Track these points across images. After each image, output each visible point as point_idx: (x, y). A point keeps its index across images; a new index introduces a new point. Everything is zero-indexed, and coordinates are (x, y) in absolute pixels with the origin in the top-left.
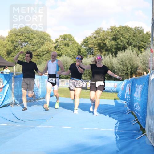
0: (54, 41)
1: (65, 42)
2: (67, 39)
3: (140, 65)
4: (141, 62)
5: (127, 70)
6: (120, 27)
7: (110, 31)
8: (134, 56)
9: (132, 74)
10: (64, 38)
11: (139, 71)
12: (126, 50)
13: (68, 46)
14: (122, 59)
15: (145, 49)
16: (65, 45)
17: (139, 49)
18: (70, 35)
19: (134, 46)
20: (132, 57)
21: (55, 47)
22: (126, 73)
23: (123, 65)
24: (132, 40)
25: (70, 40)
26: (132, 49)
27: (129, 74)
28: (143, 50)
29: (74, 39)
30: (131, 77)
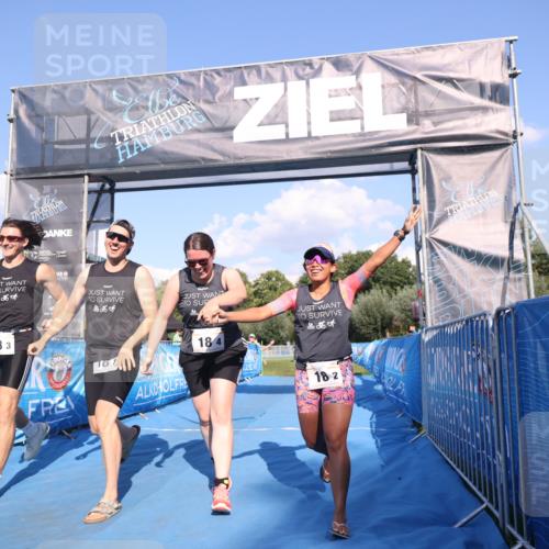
0: (253, 284)
1: (271, 283)
2: (274, 279)
3: (397, 314)
4: (397, 309)
5: (376, 323)
6: (358, 254)
7: (342, 261)
8: (384, 300)
9: (383, 329)
10: (269, 276)
11: (396, 323)
12: (372, 291)
13: (275, 290)
14: (366, 306)
15: (402, 287)
16: (270, 289)
17: (392, 287)
18: (277, 272)
19: (385, 283)
20: (381, 301)
21: (256, 293)
22: (374, 329)
23: (369, 316)
24: (379, 274)
25: (278, 279)
26: (381, 288)
27: (380, 328)
28: (398, 288)
29: (284, 278)
30: (384, 336)
